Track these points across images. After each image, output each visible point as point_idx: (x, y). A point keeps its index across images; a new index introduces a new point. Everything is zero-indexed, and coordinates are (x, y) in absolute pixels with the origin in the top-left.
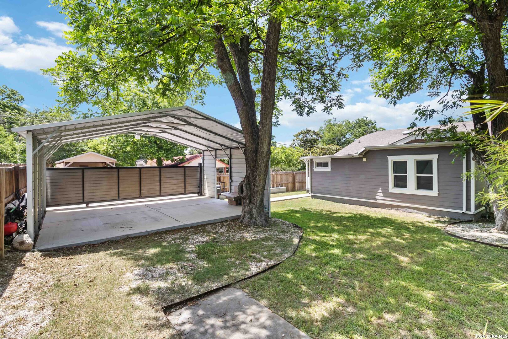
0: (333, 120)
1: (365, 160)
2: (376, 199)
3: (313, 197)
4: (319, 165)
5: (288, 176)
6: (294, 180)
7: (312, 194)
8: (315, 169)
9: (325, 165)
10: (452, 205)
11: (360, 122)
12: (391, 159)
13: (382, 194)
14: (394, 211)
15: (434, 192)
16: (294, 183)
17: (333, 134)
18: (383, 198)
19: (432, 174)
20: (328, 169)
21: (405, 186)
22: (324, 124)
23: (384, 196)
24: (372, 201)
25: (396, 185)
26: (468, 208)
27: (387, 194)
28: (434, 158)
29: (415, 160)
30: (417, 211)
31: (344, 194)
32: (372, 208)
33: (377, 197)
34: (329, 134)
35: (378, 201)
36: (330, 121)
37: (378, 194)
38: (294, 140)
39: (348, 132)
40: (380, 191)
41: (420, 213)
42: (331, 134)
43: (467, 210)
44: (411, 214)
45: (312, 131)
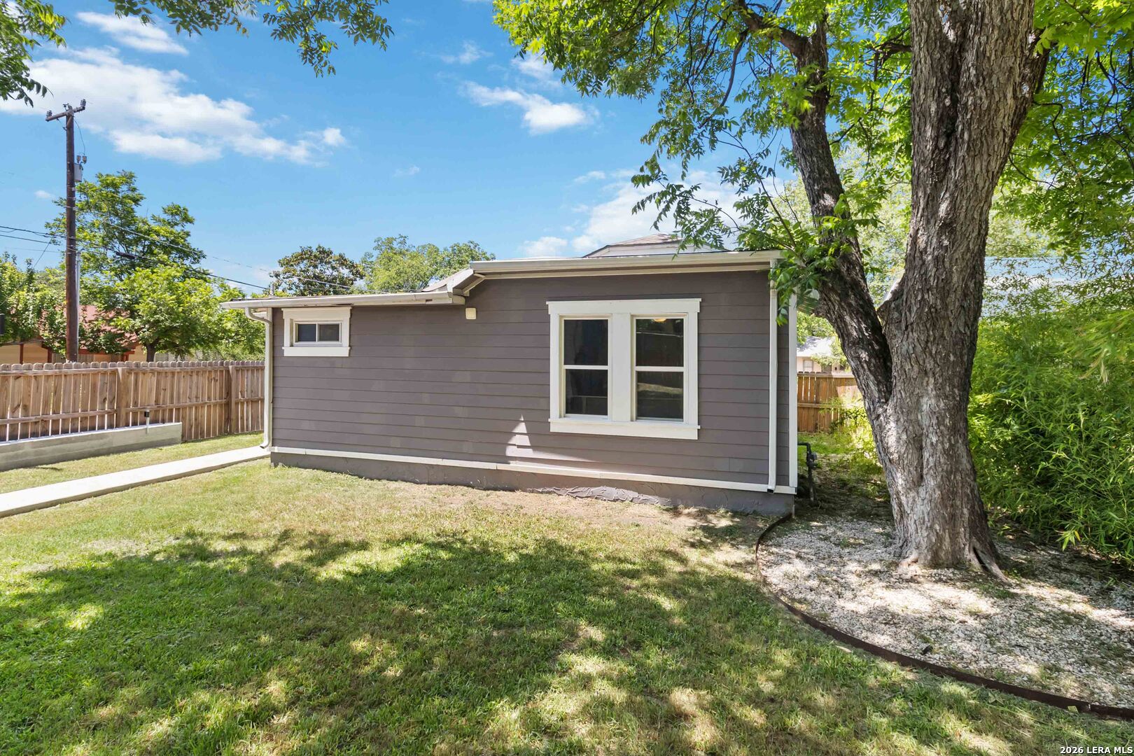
0: (398, 240)
1: (471, 314)
2: (506, 460)
3: (276, 459)
4: (305, 333)
5: (203, 380)
6: (229, 393)
7: (276, 449)
8: (289, 351)
9: (330, 332)
10: (739, 466)
11: (460, 251)
12: (560, 311)
13: (525, 441)
14: (564, 498)
15: (686, 429)
16: (228, 404)
17: (399, 273)
18: (529, 453)
19: (682, 365)
20: (339, 349)
21: (602, 409)
22: (376, 248)
23: (534, 447)
24: (492, 466)
25: (573, 406)
26: (782, 478)
27: (543, 439)
28: (687, 309)
29: (632, 316)
30: (636, 495)
31: (396, 442)
32: (494, 494)
33: (511, 451)
34: (387, 273)
35: (514, 466)
36: (390, 241)
37: (517, 440)
38: (277, 275)
39: (433, 274)
40: (522, 428)
41: (644, 502)
42: (393, 273)
43: (778, 483)
44: (618, 505)
45: (336, 253)
